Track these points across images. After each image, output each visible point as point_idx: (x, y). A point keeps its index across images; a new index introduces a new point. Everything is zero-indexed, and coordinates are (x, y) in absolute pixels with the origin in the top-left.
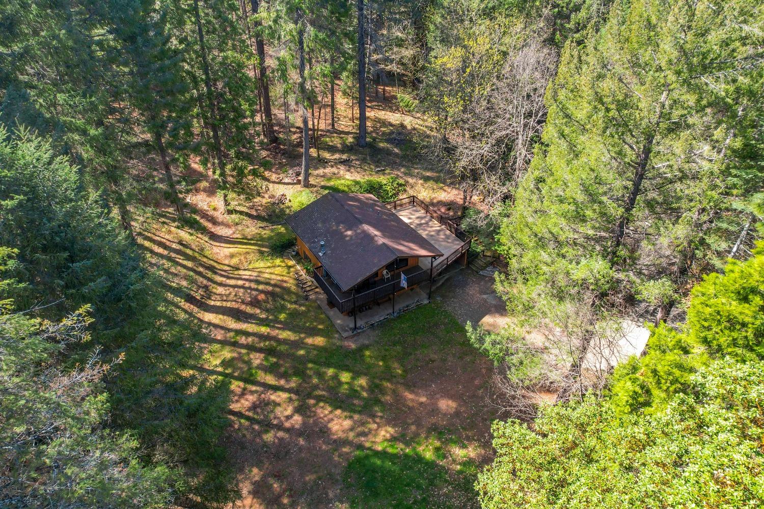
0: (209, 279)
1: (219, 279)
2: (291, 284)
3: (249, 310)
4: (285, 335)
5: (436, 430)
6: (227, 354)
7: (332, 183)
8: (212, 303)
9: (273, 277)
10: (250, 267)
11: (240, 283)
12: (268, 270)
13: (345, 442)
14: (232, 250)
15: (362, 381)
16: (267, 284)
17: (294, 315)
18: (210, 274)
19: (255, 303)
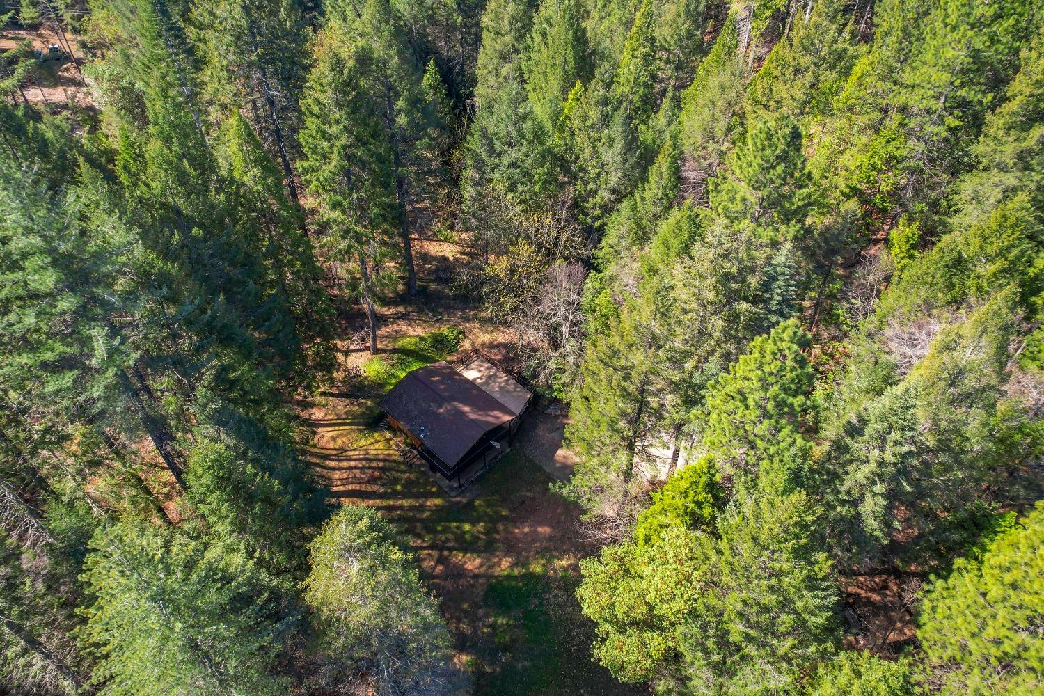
0: (324, 467)
1: (332, 464)
2: (397, 457)
3: (369, 488)
4: (406, 503)
7: (398, 345)
8: (335, 489)
9: (380, 452)
10: (355, 446)
11: (353, 464)
12: (372, 447)
13: (478, 576)
14: (332, 434)
15: (480, 528)
16: (377, 460)
17: (409, 484)
18: (323, 462)
19: (373, 480)
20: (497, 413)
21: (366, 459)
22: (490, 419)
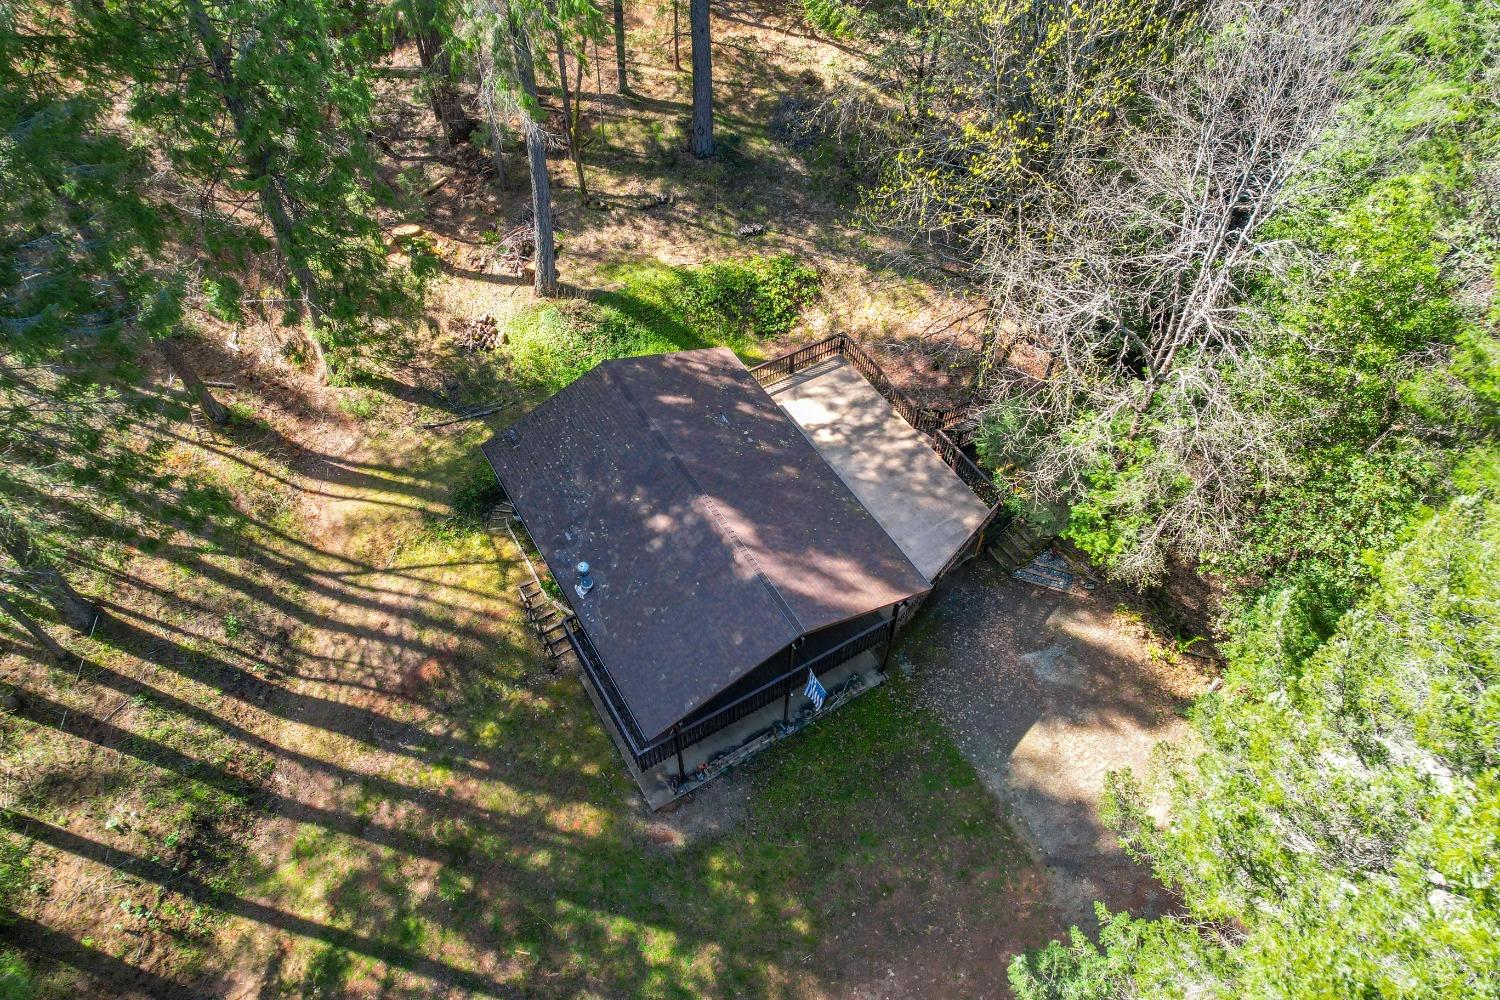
0: (289, 608)
1: (318, 603)
2: (509, 625)
3: (398, 712)
4: (496, 796)
6: (343, 859)
7: (617, 283)
8: (301, 687)
9: (463, 599)
10: (402, 563)
11: (374, 619)
12: (449, 576)
14: (351, 507)
15: (704, 962)
16: (446, 625)
17: (520, 725)
18: (291, 591)
19: (413, 690)
20: (845, 568)
21: (421, 620)
22: (811, 587)
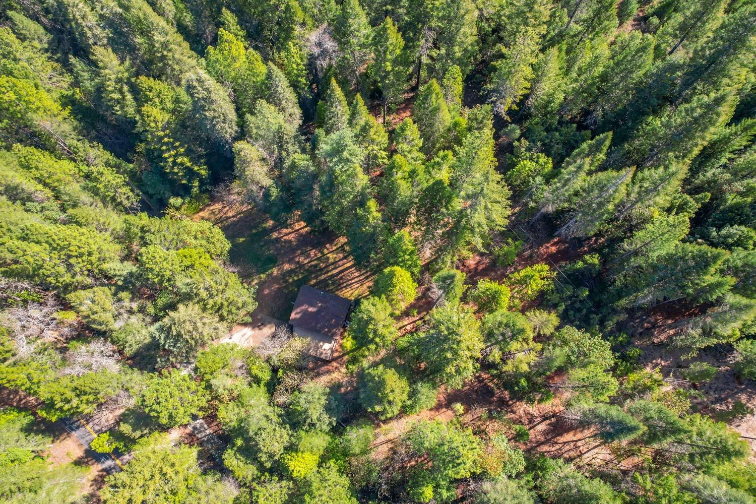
0: (363, 274)
1: (362, 277)
4: (323, 277)
5: (264, 282)
6: (331, 260)
11: (353, 281)
12: (351, 292)
13: (282, 264)
15: (291, 280)
17: (328, 285)
18: (366, 275)
19: (341, 278)
20: (298, 316)
21: (349, 285)
22: (298, 310)
